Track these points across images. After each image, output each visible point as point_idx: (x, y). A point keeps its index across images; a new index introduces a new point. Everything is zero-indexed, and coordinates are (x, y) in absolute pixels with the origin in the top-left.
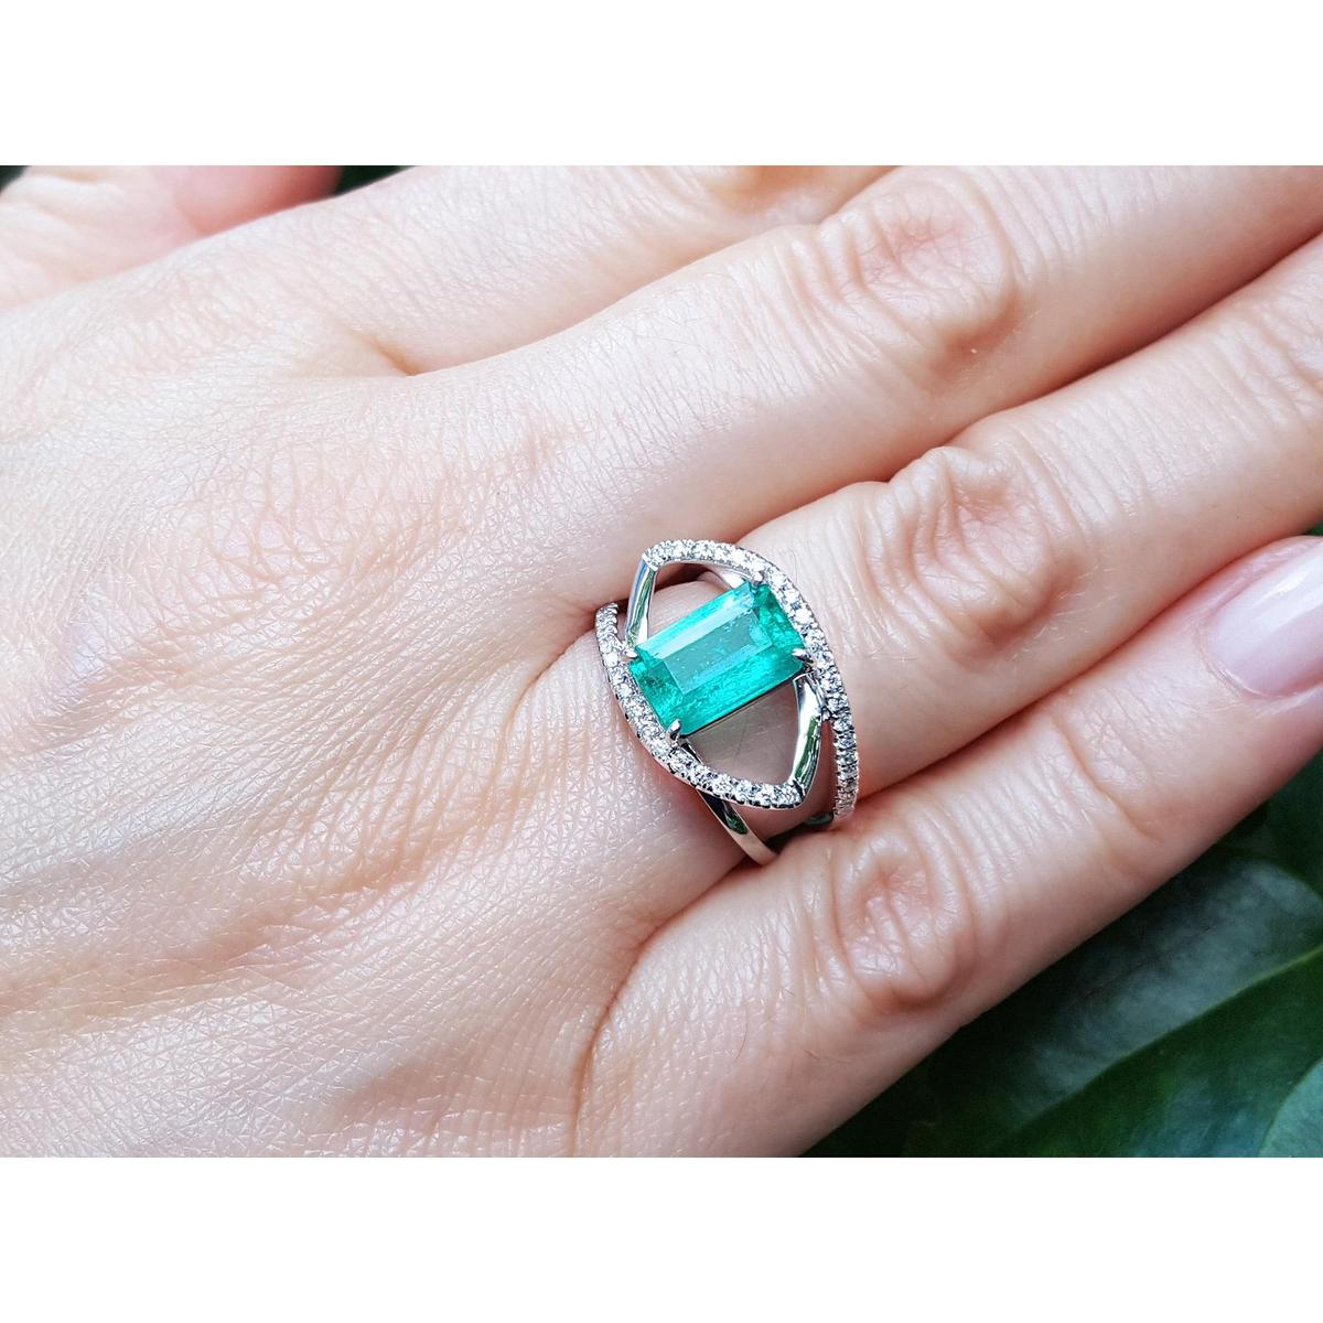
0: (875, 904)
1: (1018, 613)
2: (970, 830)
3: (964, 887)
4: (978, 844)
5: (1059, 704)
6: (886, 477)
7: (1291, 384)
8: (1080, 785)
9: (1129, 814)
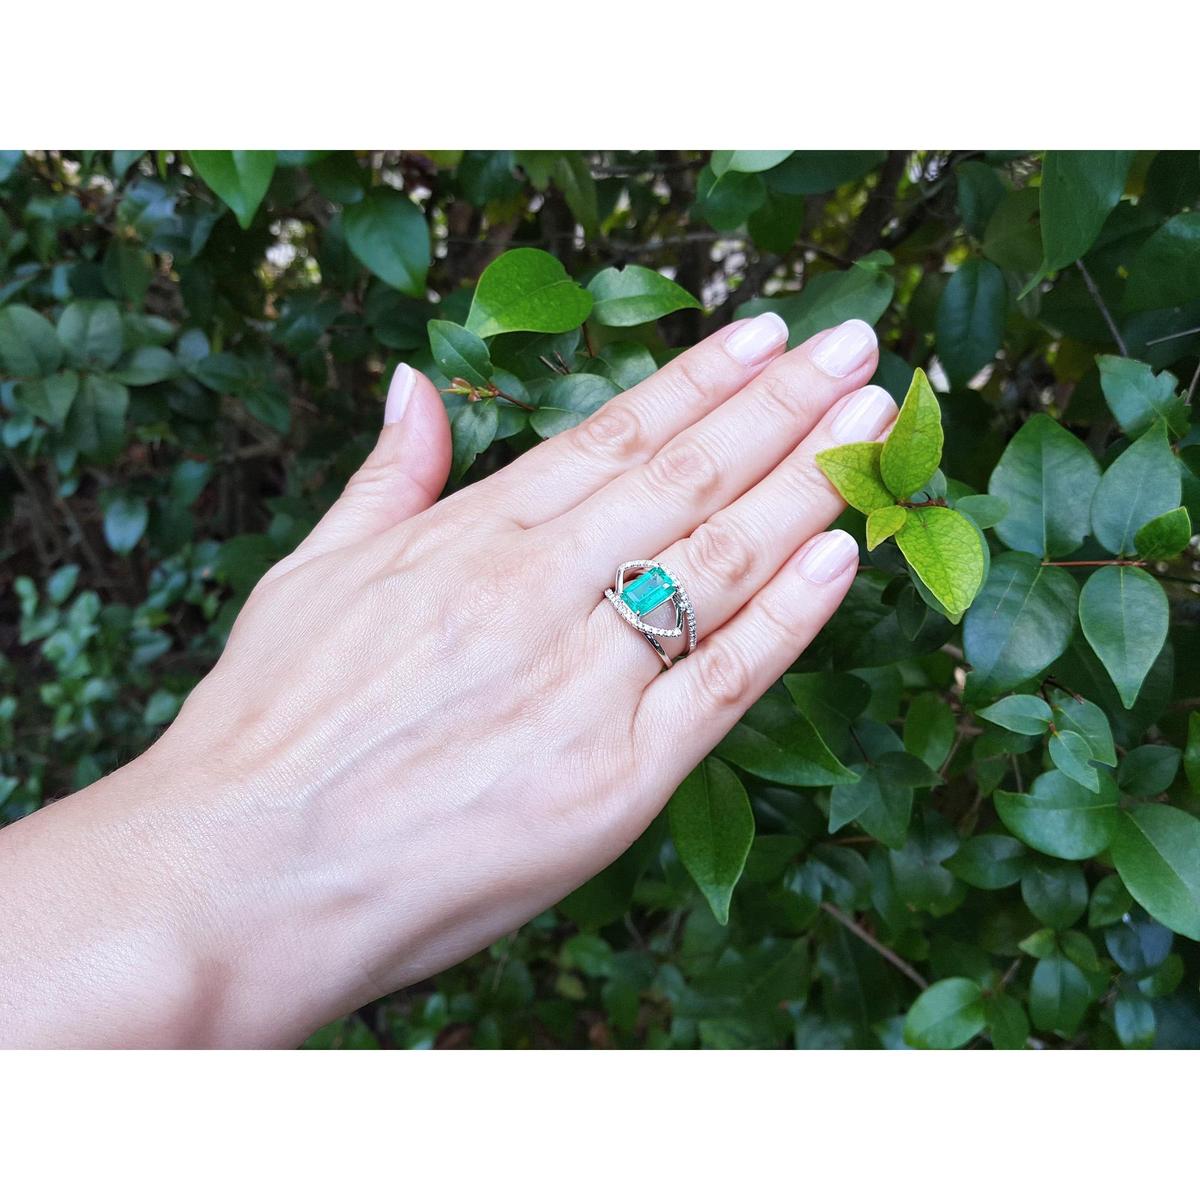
0: (714, 670)
1: (740, 571)
2: (738, 643)
3: (741, 661)
4: (742, 647)
5: (758, 598)
6: (688, 536)
7: (808, 483)
8: (770, 623)
9: (788, 629)
